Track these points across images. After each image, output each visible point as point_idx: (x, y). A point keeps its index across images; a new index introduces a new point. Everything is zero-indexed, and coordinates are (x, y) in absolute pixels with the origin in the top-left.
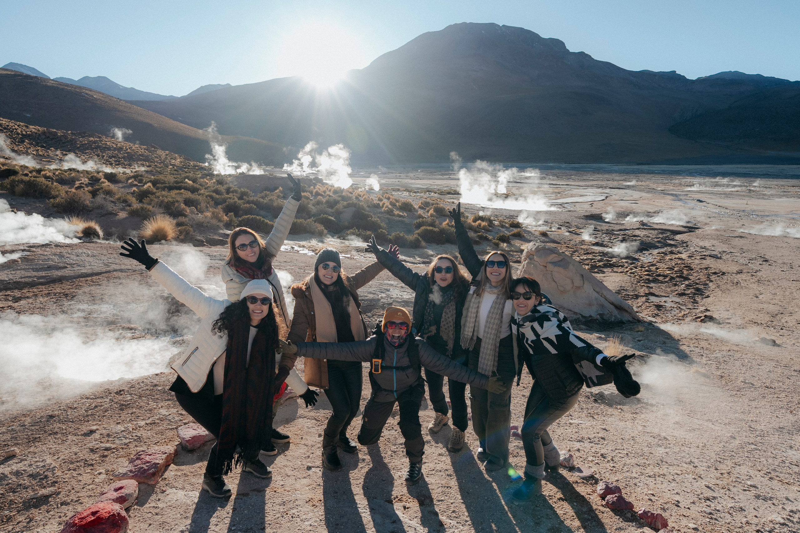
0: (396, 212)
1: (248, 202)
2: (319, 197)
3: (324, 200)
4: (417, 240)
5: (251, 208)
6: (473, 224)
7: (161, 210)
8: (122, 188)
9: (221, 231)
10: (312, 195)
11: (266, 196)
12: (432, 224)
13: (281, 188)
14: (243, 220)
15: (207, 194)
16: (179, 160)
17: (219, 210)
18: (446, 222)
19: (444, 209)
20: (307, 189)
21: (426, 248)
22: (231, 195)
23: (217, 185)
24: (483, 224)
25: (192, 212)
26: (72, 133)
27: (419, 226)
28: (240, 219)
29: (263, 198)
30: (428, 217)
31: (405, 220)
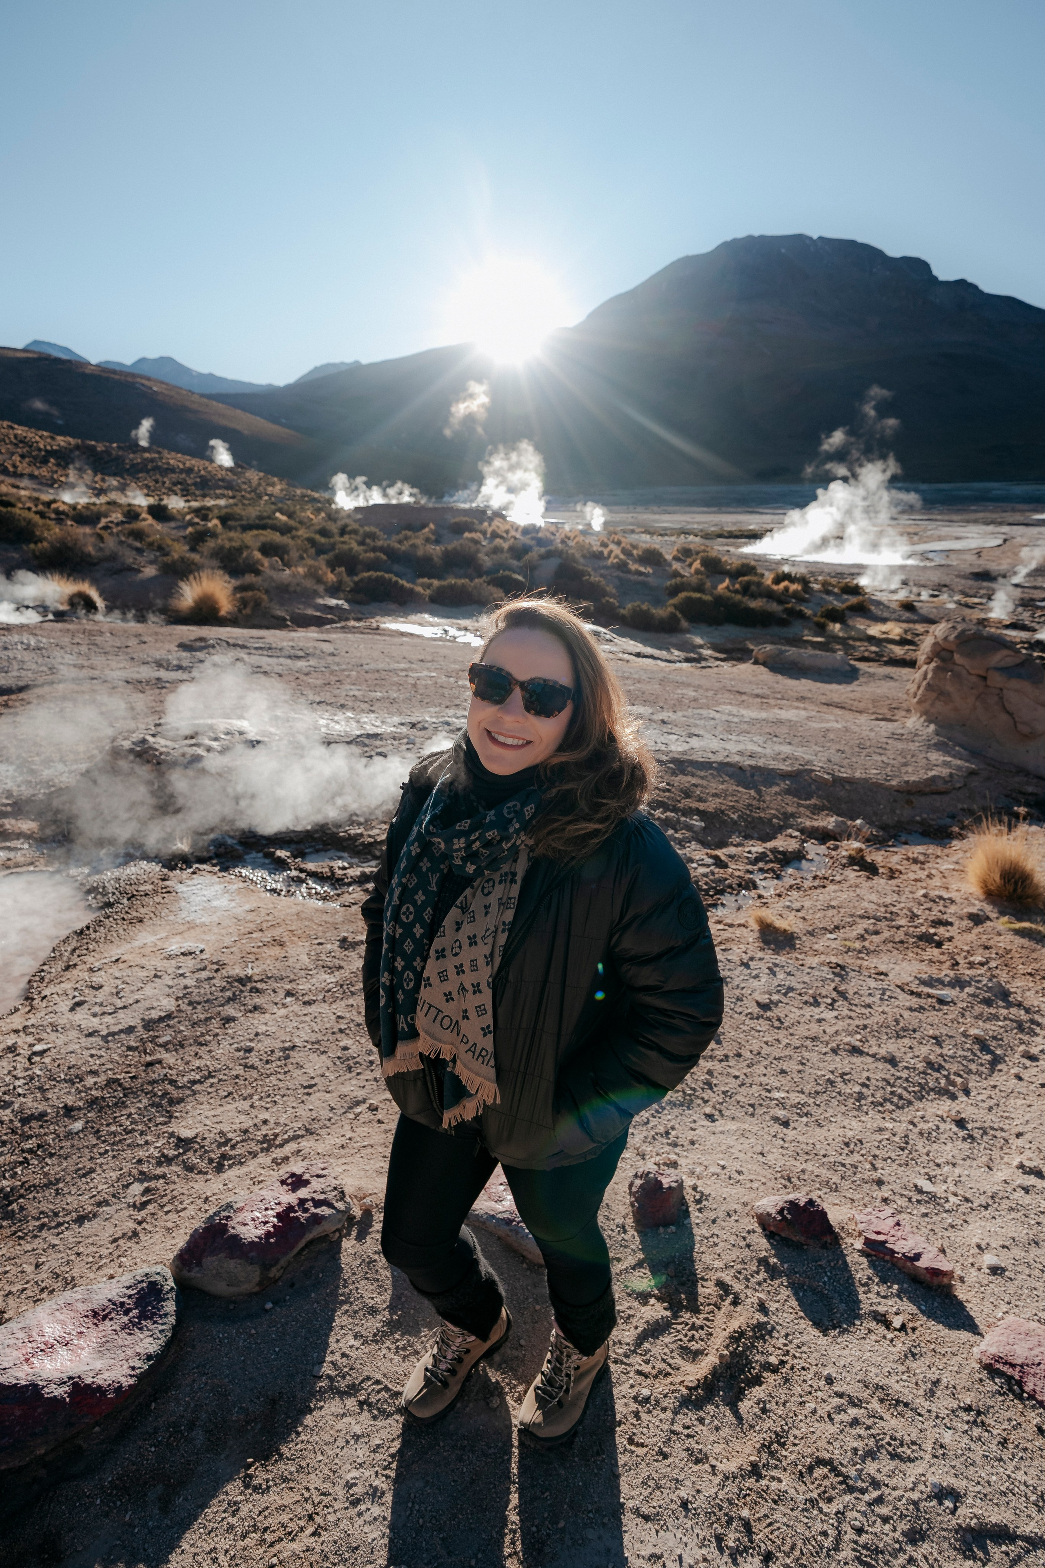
0: (633, 566)
1: (375, 549)
2: (498, 541)
3: (506, 546)
4: (673, 616)
5: (378, 558)
6: (775, 587)
7: (215, 563)
8: (174, 528)
9: (320, 601)
10: (485, 538)
11: (406, 538)
12: (700, 588)
13: (432, 526)
14: (362, 580)
15: (307, 535)
16: (278, 487)
17: (321, 563)
18: (725, 584)
19: (720, 560)
20: (478, 527)
21: (688, 631)
22: (346, 538)
24: (795, 587)
25: (272, 567)
26: (118, 447)
27: (674, 591)
28: (356, 579)
29: (400, 542)
30: (692, 575)
31: (650, 580)
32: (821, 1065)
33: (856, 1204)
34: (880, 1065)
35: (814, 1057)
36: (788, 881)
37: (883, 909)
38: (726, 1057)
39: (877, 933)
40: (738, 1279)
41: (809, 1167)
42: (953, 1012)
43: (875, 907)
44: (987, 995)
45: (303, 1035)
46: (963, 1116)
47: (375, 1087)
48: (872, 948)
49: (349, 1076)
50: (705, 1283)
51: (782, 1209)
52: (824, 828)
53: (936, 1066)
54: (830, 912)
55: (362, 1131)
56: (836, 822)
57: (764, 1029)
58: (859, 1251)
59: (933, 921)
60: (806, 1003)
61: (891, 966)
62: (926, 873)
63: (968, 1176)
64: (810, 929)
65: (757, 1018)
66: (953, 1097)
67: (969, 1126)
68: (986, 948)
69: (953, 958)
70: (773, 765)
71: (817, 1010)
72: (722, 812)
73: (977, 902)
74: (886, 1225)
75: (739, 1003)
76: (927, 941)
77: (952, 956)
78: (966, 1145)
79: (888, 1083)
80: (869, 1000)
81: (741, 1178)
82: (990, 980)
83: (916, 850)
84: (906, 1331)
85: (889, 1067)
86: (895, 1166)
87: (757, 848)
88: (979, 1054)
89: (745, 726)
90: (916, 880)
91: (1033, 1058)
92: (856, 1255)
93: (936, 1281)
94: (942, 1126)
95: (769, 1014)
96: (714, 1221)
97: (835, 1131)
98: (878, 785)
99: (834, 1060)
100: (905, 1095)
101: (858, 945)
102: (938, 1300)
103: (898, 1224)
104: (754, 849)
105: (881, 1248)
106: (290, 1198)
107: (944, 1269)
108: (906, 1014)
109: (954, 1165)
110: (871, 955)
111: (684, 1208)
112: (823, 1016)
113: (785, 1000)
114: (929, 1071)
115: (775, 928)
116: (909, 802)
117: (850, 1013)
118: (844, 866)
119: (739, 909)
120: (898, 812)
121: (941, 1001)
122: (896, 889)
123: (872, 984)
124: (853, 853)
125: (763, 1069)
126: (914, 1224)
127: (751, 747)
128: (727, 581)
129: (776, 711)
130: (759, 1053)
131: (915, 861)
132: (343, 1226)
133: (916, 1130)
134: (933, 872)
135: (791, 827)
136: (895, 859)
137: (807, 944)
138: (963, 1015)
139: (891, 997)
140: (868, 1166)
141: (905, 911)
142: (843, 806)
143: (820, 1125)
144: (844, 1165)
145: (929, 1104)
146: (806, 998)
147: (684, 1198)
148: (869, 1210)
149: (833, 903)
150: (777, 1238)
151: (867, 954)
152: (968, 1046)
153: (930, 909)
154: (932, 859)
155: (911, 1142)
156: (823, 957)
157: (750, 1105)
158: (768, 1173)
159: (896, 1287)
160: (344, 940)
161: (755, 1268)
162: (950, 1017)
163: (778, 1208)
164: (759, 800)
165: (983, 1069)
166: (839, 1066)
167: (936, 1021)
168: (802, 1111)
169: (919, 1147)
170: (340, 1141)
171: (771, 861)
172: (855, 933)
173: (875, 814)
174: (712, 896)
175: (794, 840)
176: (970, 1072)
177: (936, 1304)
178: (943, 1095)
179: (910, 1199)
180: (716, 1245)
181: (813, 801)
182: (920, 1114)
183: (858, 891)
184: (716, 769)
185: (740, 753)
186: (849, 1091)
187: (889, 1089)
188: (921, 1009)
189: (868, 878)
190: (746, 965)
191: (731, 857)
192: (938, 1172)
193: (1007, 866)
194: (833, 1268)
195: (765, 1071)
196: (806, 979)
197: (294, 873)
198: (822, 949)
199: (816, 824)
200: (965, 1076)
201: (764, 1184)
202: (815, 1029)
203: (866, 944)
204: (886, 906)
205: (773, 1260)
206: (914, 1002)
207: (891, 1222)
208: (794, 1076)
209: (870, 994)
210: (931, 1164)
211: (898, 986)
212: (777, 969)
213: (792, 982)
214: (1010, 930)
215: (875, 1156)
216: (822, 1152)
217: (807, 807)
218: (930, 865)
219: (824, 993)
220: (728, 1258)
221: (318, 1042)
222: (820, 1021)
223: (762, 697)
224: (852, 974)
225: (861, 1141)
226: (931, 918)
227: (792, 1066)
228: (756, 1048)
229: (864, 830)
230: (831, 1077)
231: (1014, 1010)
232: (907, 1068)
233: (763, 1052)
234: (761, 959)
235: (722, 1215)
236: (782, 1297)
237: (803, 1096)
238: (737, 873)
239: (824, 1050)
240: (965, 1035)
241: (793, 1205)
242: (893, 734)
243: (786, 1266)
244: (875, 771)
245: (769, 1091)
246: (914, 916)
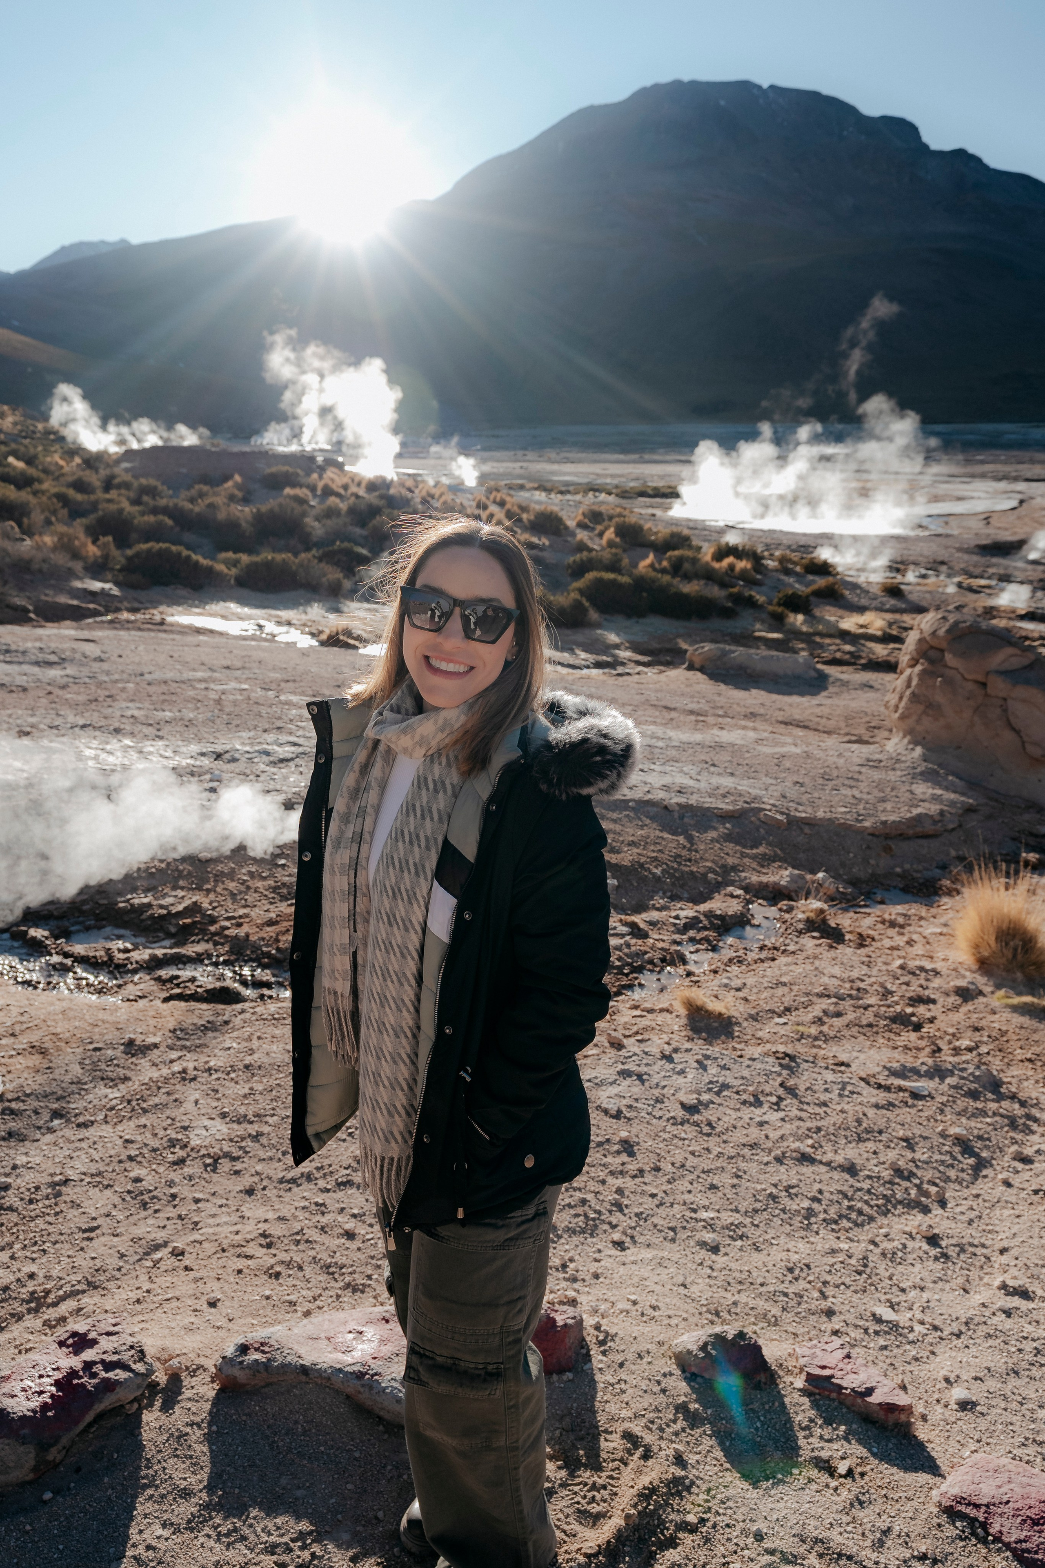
1: (155, 511)
2: (333, 500)
3: (343, 506)
4: (577, 606)
5: (160, 524)
6: (716, 565)
9: (78, 584)
10: (315, 495)
11: (201, 495)
12: (614, 566)
13: (237, 478)
14: (137, 555)
15: (55, 490)
17: (78, 530)
18: (648, 561)
19: (641, 530)
20: (303, 480)
21: (599, 626)
22: (113, 494)
23: (83, 470)
24: (742, 564)
25: (11, 536)
27: (579, 570)
28: (129, 552)
29: (192, 500)
30: (603, 549)
31: (546, 554)
32: (762, 1177)
33: (800, 1338)
34: (836, 1175)
35: (753, 1168)
36: (727, 954)
37: (848, 985)
38: (641, 1171)
39: (838, 1015)
40: (650, 1429)
41: (743, 1298)
42: (929, 1108)
43: (837, 982)
44: (973, 1086)
45: (80, 1165)
46: (936, 1231)
47: (180, 1227)
48: (832, 1034)
49: (143, 1214)
50: (608, 1437)
51: (706, 1344)
52: (776, 883)
53: (906, 1173)
54: (780, 991)
55: (163, 1281)
56: (791, 875)
57: (690, 1136)
58: (800, 1390)
59: (910, 999)
60: (744, 1103)
61: (855, 1054)
62: (905, 939)
63: (939, 1301)
64: (753, 1012)
65: (682, 1124)
66: (926, 1210)
67: (944, 1243)
68: (977, 1029)
69: (934, 1043)
70: (710, 802)
71: (758, 1111)
72: (642, 865)
73: (968, 974)
74: (834, 1358)
75: (659, 1106)
76: (902, 1024)
77: (933, 1042)
78: (939, 1266)
79: (846, 1196)
80: (824, 1097)
81: (656, 1314)
82: (978, 1067)
83: (894, 911)
84: (853, 1477)
85: (847, 1177)
86: (849, 1293)
87: (687, 912)
88: (960, 1157)
89: (673, 753)
90: (892, 948)
91: (1026, 1160)
92: (796, 1395)
93: (892, 1418)
94: (910, 1244)
95: (696, 1117)
96: (621, 1365)
97: (777, 1255)
98: (846, 827)
99: (777, 1171)
100: (866, 1209)
101: (813, 1030)
102: (894, 1441)
103: (848, 1356)
104: (682, 914)
105: (826, 1384)
106: (70, 1362)
107: (901, 1403)
108: (871, 1112)
109: (922, 1289)
110: (831, 1043)
111: (584, 1351)
112: (765, 1118)
113: (717, 1100)
114: (897, 1180)
115: (707, 1011)
116: (888, 849)
117: (799, 1114)
118: (800, 932)
119: (662, 991)
120: (872, 862)
121: (915, 1096)
122: (867, 959)
123: (829, 1076)
124: (812, 915)
125: (687, 1184)
126: (870, 1358)
127: (681, 780)
128: (651, 557)
129: (716, 731)
130: (683, 1166)
131: (893, 924)
132: (143, 1394)
133: (878, 1251)
134: (915, 937)
135: (732, 883)
136: (868, 922)
137: (749, 1031)
138: (942, 1111)
139: (852, 1093)
140: (816, 1294)
141: (876, 987)
142: (802, 856)
143: (757, 1249)
144: (786, 1295)
145: (896, 1219)
146: (744, 1097)
147: (584, 1339)
148: (815, 1342)
149: (784, 979)
150: (699, 1380)
151: (825, 1042)
152: (947, 1148)
153: (907, 984)
154: (914, 921)
155: (871, 1265)
156: (768, 1046)
157: (670, 1228)
158: (691, 1307)
159: (843, 1428)
160: (131, 1043)
161: (671, 1417)
162: (926, 1114)
163: (701, 1343)
164: (690, 850)
165: (964, 1175)
166: (785, 1177)
167: (909, 1120)
168: (735, 1232)
169: (881, 1270)
170: (134, 1296)
171: (705, 928)
172: (810, 1016)
173: (843, 865)
174: (627, 975)
175: (735, 901)
176: (948, 1179)
177: (891, 1446)
178: (913, 1208)
179: (866, 1331)
180: (623, 1392)
181: (761, 850)
182: (883, 1231)
183: (817, 963)
184: (633, 809)
185: (666, 788)
186: (795, 1207)
187: (846, 1203)
188: (890, 1105)
189: (831, 947)
190: (668, 1058)
191: (653, 924)
192: (903, 1297)
193: (1005, 927)
194: (768, 1411)
195: (690, 1187)
196: (746, 1073)
197: (56, 959)
198: (767, 1036)
199: (764, 879)
200: (942, 1184)
201: (685, 1319)
202: (755, 1134)
203: (825, 1029)
204: (852, 981)
205: (694, 1406)
206: (882, 1097)
207: (840, 1354)
208: (726, 1191)
209: (826, 1090)
210: (895, 1289)
211: (862, 1079)
212: (708, 1062)
213: (728, 1077)
214: (1007, 1006)
215: (825, 1283)
216: (760, 1280)
217: (754, 857)
218: (911, 929)
219: (768, 1089)
220: (638, 1406)
221: (100, 1174)
222: (761, 1124)
223: (698, 714)
224: (805, 1066)
225: (808, 1266)
226: (908, 995)
227: (725, 1180)
228: (679, 1159)
229: (826, 885)
230: (774, 1191)
231: (1005, 1104)
232: (869, 1177)
233: (688, 1164)
234: (688, 1050)
235: (631, 1356)
236: (704, 1448)
237: (737, 1215)
238: (660, 945)
239: (766, 1159)
240: (943, 1135)
241: (719, 1339)
242: (868, 760)
243: (709, 1412)
244: (844, 809)
245: (694, 1211)
246: (887, 993)
